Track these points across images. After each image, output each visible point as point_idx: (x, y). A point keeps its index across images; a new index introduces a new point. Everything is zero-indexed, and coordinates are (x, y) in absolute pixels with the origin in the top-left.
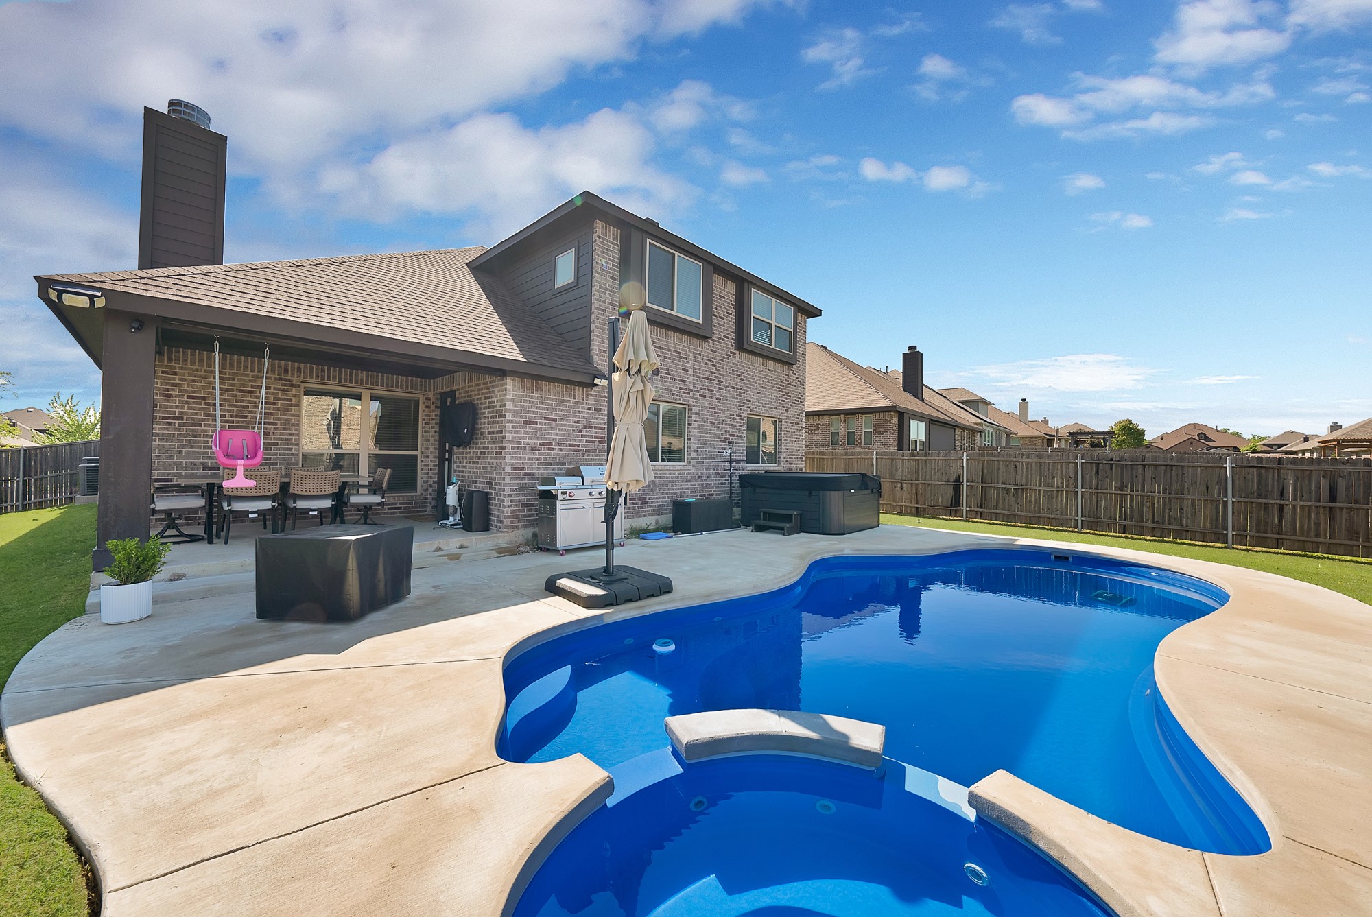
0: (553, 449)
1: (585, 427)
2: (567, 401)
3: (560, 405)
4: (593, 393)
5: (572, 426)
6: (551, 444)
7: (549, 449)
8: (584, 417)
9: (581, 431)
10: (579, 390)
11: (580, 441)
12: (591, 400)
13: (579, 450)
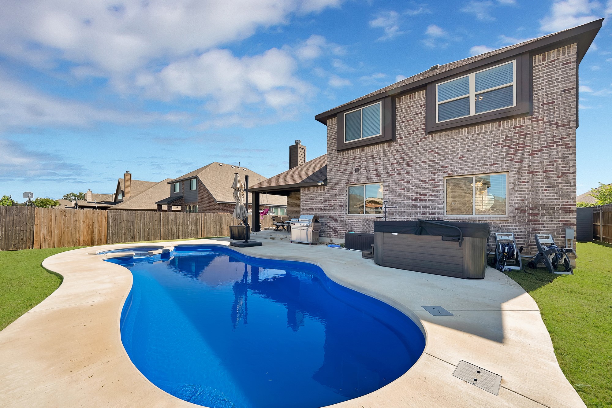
0: (313, 210)
1: (324, 201)
2: (318, 193)
3: (315, 194)
4: (327, 187)
5: (319, 201)
6: (312, 208)
7: (312, 210)
8: (324, 197)
9: (322, 203)
10: (322, 187)
11: (322, 206)
12: (326, 190)
13: (322, 210)
